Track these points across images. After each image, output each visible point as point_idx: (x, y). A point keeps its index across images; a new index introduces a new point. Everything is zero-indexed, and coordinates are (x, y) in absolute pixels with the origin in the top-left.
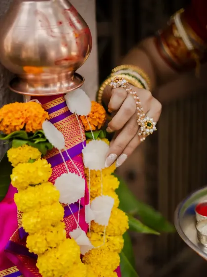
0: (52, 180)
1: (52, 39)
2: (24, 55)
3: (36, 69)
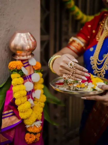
0: (23, 84)
1: (25, 44)
2: (17, 48)
3: (20, 52)
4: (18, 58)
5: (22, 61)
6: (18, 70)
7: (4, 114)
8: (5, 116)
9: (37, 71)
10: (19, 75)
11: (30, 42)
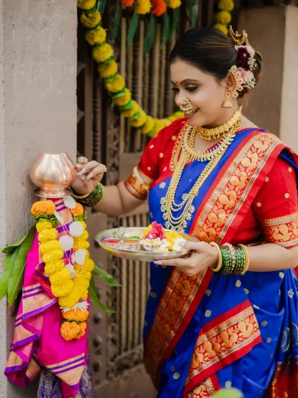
0: (58, 239)
1: (59, 171)
2: (46, 178)
3: (50, 185)
4: (45, 195)
5: (54, 200)
6: (48, 216)
7: (25, 292)
8: (27, 294)
9: (79, 218)
10: (50, 225)
11: (68, 169)
